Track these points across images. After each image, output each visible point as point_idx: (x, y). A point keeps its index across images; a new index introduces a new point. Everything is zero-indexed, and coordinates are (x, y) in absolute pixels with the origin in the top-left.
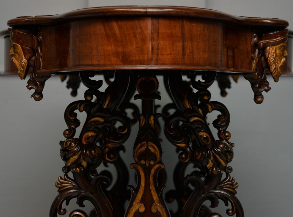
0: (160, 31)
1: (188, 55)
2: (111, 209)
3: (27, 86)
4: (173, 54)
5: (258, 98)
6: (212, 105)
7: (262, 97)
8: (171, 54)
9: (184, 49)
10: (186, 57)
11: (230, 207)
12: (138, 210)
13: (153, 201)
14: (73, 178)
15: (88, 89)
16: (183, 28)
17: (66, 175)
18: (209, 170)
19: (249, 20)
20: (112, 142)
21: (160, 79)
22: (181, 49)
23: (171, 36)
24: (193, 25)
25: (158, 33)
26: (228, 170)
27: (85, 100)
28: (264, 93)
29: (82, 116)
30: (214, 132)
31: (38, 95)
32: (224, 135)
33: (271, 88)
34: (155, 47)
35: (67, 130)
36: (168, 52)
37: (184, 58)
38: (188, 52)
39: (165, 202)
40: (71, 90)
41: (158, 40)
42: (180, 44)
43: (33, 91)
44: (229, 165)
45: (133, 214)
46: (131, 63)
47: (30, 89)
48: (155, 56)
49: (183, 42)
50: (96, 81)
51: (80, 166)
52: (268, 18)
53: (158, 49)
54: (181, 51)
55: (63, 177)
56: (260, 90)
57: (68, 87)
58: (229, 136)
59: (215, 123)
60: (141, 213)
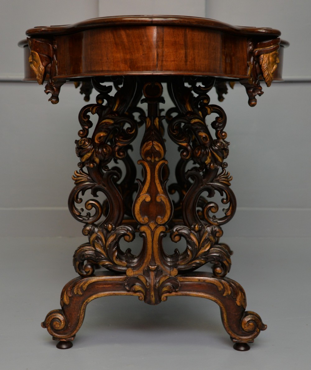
0: (164, 39)
1: (190, 62)
2: (121, 199)
3: (45, 91)
4: (177, 61)
5: (252, 102)
6: (211, 108)
7: (256, 101)
8: (174, 61)
9: (186, 56)
10: (188, 63)
11: (225, 196)
12: (145, 200)
13: (157, 192)
14: (87, 172)
15: (99, 93)
16: (185, 36)
17: (81, 169)
18: (207, 165)
19: (245, 29)
20: (121, 141)
21: (164, 85)
22: (184, 56)
23: (175, 44)
24: (195, 33)
25: (163, 41)
26: (224, 166)
27: (96, 103)
28: (257, 97)
29: (94, 118)
30: (212, 132)
31: (55, 99)
32: (221, 134)
33: (263, 93)
34: (160, 55)
35: (81, 130)
36: (172, 59)
37: (186, 65)
38: (190, 58)
39: (168, 193)
40: (84, 95)
41: (162, 47)
42: (183, 52)
43: (50, 95)
44: (225, 161)
45: (140, 203)
46: (138, 69)
47: (47, 93)
48: (160, 63)
49: (186, 49)
50: (107, 86)
51: (93, 162)
52: (263, 28)
53: (163, 56)
54: (184, 58)
55: (78, 172)
56: (254, 94)
57: (81, 93)
58: (226, 135)
59: (213, 125)
60: (148, 202)
